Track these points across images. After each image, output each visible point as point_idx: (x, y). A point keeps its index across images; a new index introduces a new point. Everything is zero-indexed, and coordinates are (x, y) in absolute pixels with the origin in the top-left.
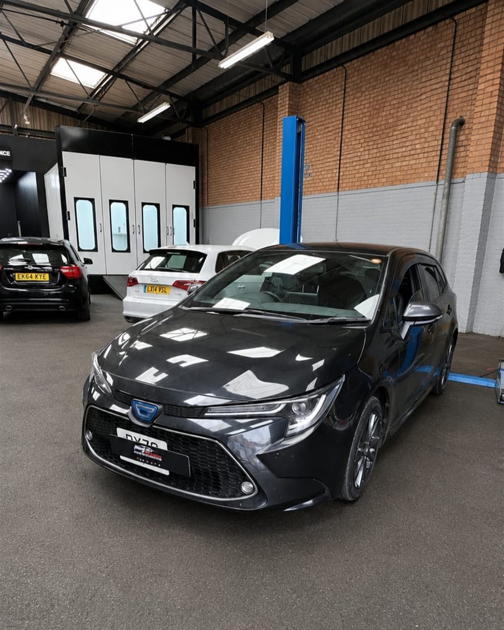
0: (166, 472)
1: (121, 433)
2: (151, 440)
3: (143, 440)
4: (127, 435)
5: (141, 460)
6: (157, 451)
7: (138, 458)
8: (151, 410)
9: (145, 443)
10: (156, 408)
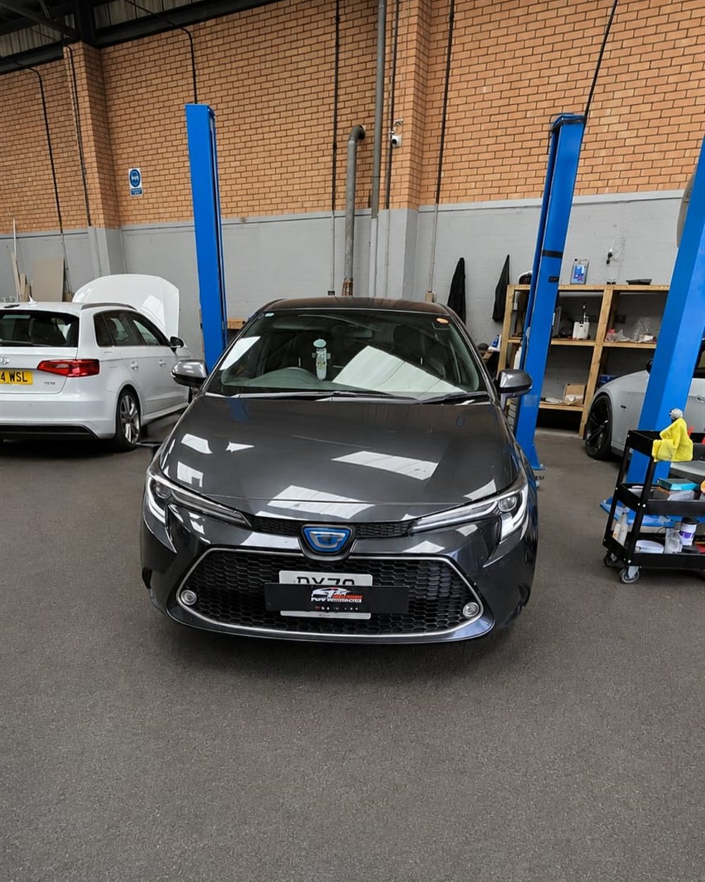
0: (367, 616)
1: (288, 577)
2: (343, 576)
3: (329, 579)
4: (299, 578)
5: (323, 608)
6: (354, 590)
7: (316, 607)
8: (339, 537)
9: (334, 583)
10: (348, 532)
